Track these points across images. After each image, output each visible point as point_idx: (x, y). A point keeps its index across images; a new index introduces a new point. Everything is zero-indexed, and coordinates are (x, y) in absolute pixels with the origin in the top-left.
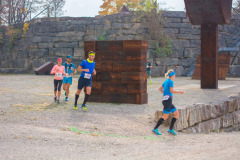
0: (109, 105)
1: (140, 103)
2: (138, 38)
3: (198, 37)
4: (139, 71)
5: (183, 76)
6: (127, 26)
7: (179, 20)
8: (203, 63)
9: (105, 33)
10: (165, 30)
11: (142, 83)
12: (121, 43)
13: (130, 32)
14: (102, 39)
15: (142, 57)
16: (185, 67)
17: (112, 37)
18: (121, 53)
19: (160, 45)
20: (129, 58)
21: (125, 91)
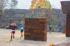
0: (33, 41)
1: (44, 41)
2: (44, 18)
3: (65, 18)
4: (44, 29)
5: (59, 32)
6: (40, 13)
7: (59, 12)
8: (67, 27)
9: (32, 15)
10: (54, 15)
11: (45, 34)
12: (38, 19)
13: (41, 15)
14: (31, 17)
15: (46, 25)
16: (60, 29)
17: (34, 17)
18: (38, 23)
19: (51, 21)
20: (41, 25)
21: (39, 36)
